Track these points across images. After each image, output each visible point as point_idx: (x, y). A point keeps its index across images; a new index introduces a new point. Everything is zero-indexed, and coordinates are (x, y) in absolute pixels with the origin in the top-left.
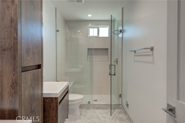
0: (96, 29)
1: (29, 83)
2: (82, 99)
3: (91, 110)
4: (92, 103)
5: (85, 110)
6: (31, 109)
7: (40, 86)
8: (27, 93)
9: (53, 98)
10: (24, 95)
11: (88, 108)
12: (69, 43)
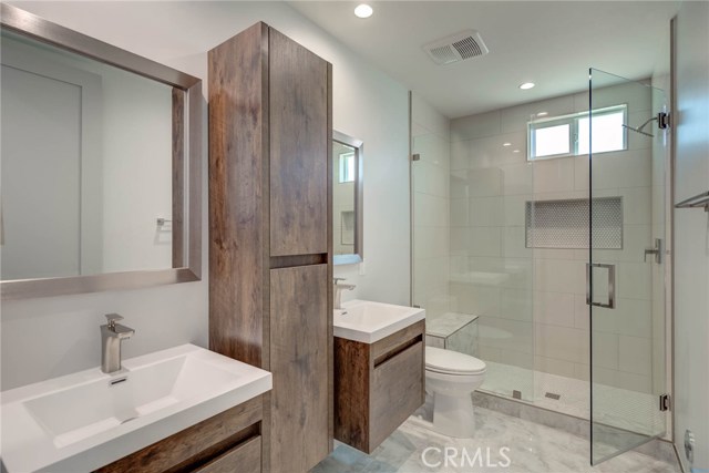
0: (565, 128)
1: (291, 294)
2: (480, 374)
3: (522, 421)
4: (529, 398)
5: (501, 415)
6: (296, 355)
7: (324, 305)
8: (285, 317)
9: (358, 343)
10: (277, 319)
11: (514, 414)
12: (467, 187)
